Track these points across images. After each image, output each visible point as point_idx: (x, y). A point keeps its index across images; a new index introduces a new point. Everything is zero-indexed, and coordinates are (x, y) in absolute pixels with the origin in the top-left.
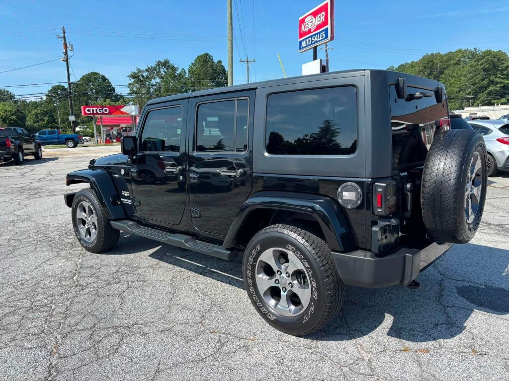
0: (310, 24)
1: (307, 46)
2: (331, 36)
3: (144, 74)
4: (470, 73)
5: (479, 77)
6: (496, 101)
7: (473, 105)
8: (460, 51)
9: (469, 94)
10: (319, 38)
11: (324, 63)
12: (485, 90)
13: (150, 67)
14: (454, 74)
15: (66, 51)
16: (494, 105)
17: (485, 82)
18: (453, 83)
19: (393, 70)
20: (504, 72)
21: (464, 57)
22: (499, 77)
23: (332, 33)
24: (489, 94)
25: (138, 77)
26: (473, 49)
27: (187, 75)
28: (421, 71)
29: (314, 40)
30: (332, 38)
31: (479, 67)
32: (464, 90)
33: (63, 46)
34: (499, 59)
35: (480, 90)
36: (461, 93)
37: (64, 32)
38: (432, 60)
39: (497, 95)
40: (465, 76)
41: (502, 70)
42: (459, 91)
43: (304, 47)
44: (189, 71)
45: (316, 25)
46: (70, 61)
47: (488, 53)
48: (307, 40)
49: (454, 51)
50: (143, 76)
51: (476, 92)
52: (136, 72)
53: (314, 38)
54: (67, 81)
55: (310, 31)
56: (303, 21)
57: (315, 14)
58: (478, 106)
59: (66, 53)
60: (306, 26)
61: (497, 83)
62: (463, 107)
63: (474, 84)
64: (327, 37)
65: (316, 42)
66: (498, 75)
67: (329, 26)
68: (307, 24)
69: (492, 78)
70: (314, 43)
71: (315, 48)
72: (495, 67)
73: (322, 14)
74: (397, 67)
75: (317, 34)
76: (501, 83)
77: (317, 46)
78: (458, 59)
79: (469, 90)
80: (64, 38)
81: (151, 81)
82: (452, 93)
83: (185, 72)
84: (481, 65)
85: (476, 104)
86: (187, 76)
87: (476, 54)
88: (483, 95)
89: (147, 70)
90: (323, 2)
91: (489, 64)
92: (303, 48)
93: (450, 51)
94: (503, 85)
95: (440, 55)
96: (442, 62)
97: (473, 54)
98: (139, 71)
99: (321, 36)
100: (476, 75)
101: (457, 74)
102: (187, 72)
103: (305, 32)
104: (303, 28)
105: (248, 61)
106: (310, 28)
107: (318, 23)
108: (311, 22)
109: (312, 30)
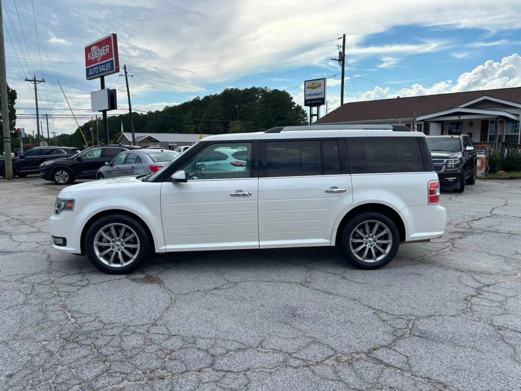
0: (96, 54)
1: (94, 74)
10: (105, 69)
12: (275, 124)
21: (257, 94)
29: (101, 70)
30: (118, 70)
45: (102, 55)
48: (94, 68)
53: (101, 67)
55: (96, 60)
56: (89, 50)
57: (100, 45)
60: (93, 55)
63: (266, 119)
64: (112, 68)
65: (103, 72)
67: (113, 59)
68: (93, 53)
70: (101, 72)
71: (102, 78)
73: (106, 46)
75: (103, 64)
84: (270, 102)
91: (276, 101)
92: (91, 75)
99: (107, 67)
103: (92, 60)
104: (89, 56)
105: (35, 81)
106: (96, 57)
107: (104, 54)
108: (97, 52)
109: (98, 60)
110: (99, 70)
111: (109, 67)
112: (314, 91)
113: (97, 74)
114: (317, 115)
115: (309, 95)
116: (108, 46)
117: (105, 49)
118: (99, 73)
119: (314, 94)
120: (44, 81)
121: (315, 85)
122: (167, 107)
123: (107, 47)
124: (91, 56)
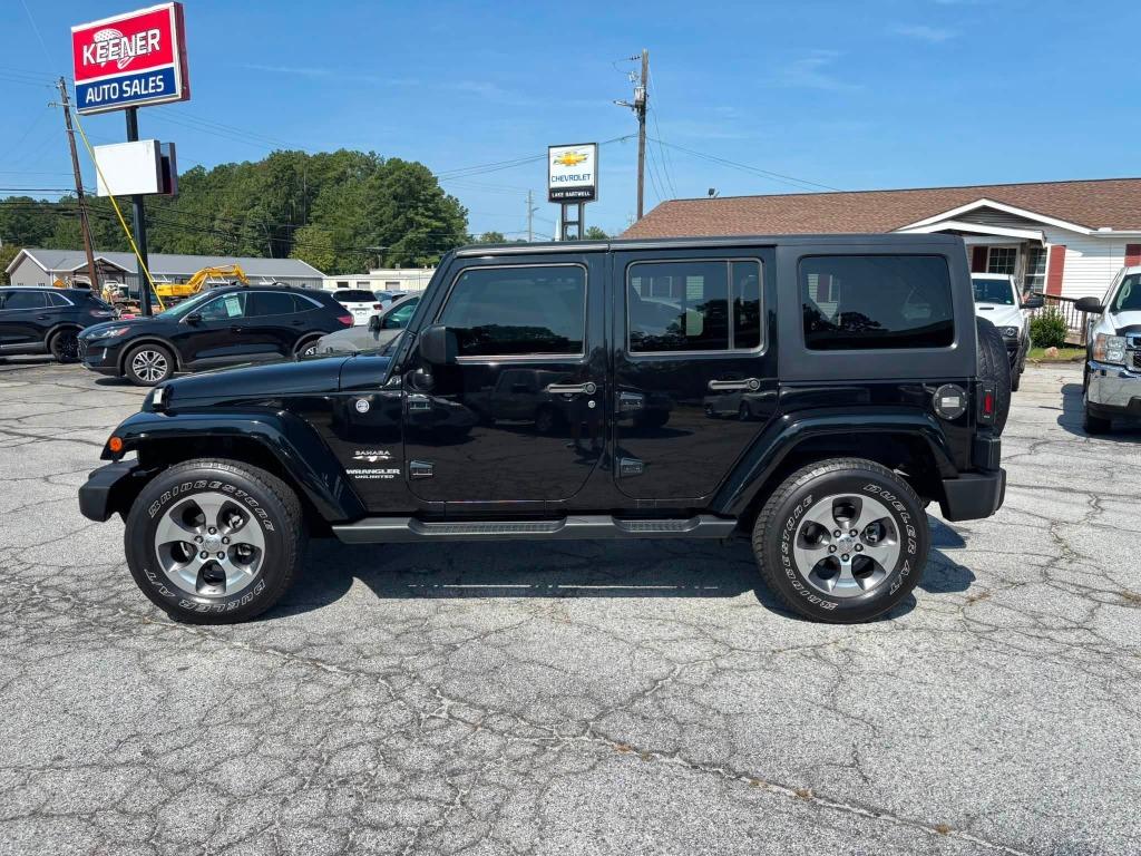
0: (112, 49)
1: (104, 102)
2: (183, 90)
4: (371, 201)
5: (389, 211)
6: (422, 259)
7: (383, 266)
8: (343, 153)
9: (373, 242)
10: (146, 88)
11: (166, 153)
12: (402, 237)
14: (342, 200)
16: (423, 267)
17: (400, 221)
18: (341, 218)
19: (202, 175)
20: (430, 205)
21: (352, 166)
22: (423, 214)
23: (185, 82)
24: (410, 244)
26: (367, 154)
28: (270, 186)
29: (130, 92)
30: (186, 95)
31: (387, 192)
32: (363, 235)
34: (418, 179)
35: (392, 236)
36: (359, 239)
38: (291, 166)
39: (421, 249)
40: (361, 206)
41: (426, 201)
42: (355, 236)
43: (97, 103)
45: (132, 54)
47: (397, 164)
48: (106, 87)
49: (332, 152)
51: (385, 240)
53: (130, 86)
55: (111, 67)
56: (85, 38)
57: (129, 28)
58: (393, 267)
60: (99, 52)
61: (420, 225)
62: (364, 267)
63: (381, 224)
64: (170, 88)
65: (136, 96)
66: (421, 210)
67: (175, 65)
68: (102, 48)
69: (411, 214)
70: (130, 98)
71: (132, 111)
72: (412, 193)
73: (151, 33)
74: (212, 169)
75: (139, 77)
76: (426, 226)
77: (137, 107)
78: (341, 169)
79: (374, 235)
82: (343, 239)
84: (389, 186)
85: (388, 263)
87: (375, 166)
88: (398, 248)
90: (152, 5)
91: (402, 186)
92: (91, 103)
93: (323, 151)
94: (429, 230)
95: (305, 157)
96: (310, 171)
97: (369, 164)
99: (151, 85)
100: (382, 207)
101: (347, 199)
103: (98, 65)
104: (87, 54)
106: (111, 58)
107: (139, 52)
108: (114, 45)
109: (120, 66)
110: (122, 91)
111: (157, 87)
112: (572, 170)
113: (116, 100)
114: (579, 223)
115: (561, 179)
116: (157, 32)
117: (145, 38)
118: (121, 99)
119: (572, 177)
121: (573, 158)
123: (154, 36)
124: (94, 54)
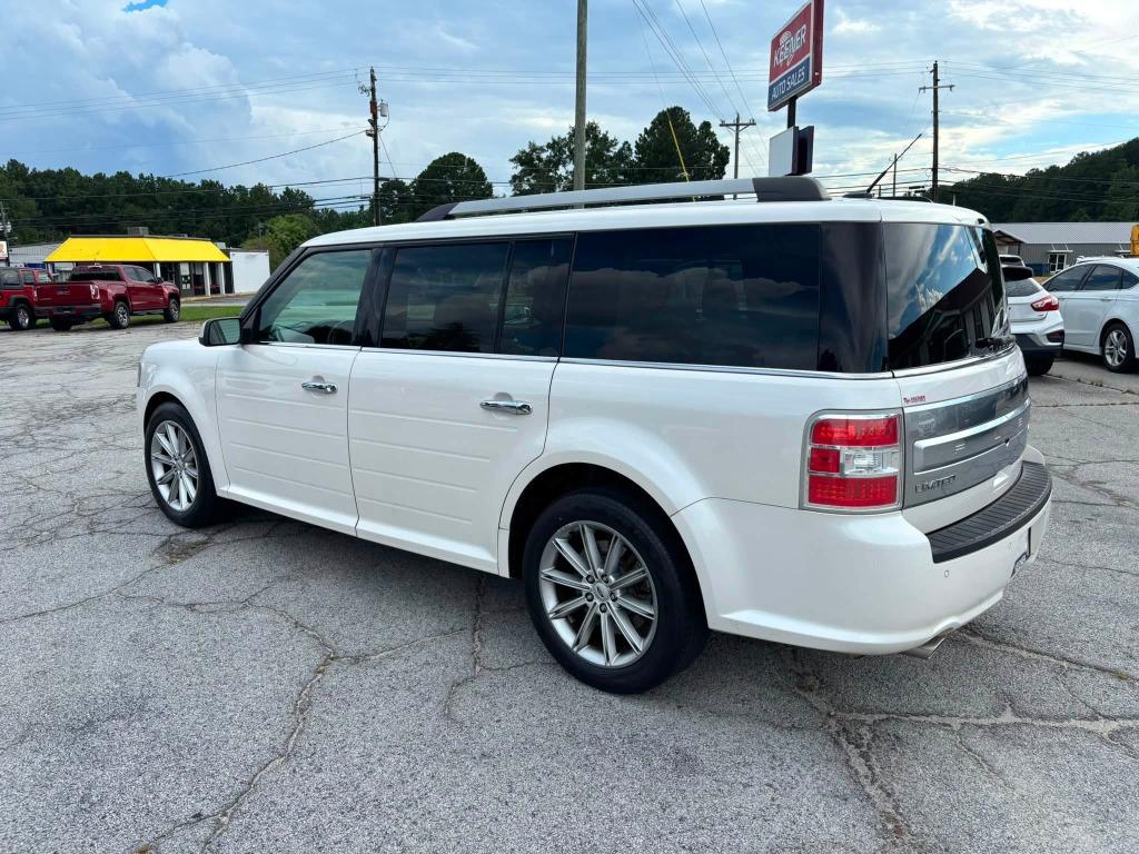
0: (786, 49)
1: (779, 97)
2: (812, 76)
3: (544, 156)
10: (797, 80)
13: (556, 139)
15: (375, 117)
25: (533, 160)
27: (634, 155)
29: (790, 85)
33: (368, 107)
37: (373, 79)
43: (777, 99)
44: (637, 146)
45: (794, 51)
46: (381, 135)
48: (781, 84)
50: (540, 159)
52: (528, 151)
53: (790, 80)
54: (373, 175)
55: (785, 66)
56: (777, 44)
57: (793, 29)
59: (374, 122)
64: (806, 78)
65: (793, 89)
70: (790, 91)
75: (794, 71)
77: (794, 98)
80: (373, 90)
81: (557, 168)
83: (630, 149)
86: (633, 157)
89: (549, 146)
92: (774, 101)
98: (534, 149)
99: (799, 76)
102: (634, 149)
103: (780, 66)
104: (776, 58)
105: (738, 125)
106: (785, 57)
107: (797, 48)
108: (788, 45)
109: (788, 64)
110: (787, 86)
111: (802, 76)
113: (784, 94)
120: (754, 124)
122: (1081, 155)
123: (803, 31)
124: (779, 57)
